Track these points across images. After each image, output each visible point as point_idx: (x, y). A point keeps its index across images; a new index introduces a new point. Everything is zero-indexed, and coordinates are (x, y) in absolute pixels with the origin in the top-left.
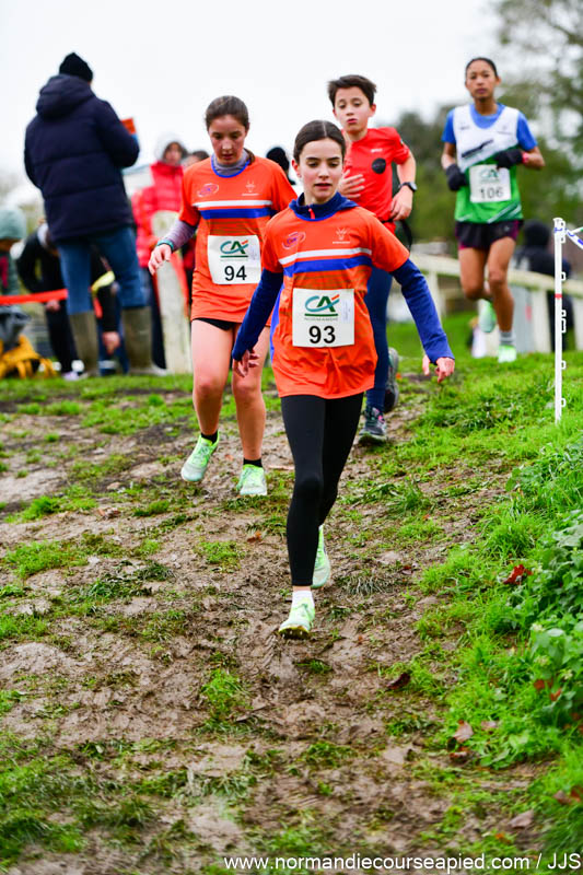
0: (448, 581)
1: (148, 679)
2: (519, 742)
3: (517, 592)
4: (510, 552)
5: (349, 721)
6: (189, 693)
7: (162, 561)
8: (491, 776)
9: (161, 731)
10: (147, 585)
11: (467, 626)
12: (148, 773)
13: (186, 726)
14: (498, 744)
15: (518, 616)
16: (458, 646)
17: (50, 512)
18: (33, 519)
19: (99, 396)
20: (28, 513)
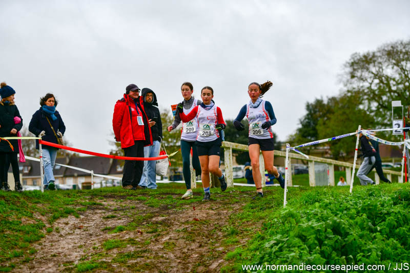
10: (143, 254)
17: (122, 231)
18: (116, 233)
19: (154, 195)
20: (115, 231)
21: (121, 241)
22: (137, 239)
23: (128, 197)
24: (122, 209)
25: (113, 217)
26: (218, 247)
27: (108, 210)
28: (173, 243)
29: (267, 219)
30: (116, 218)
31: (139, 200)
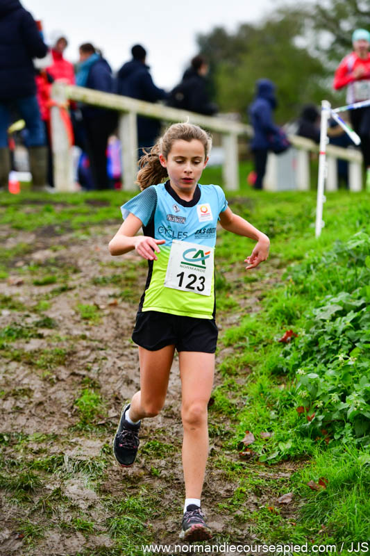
0: (242, 339)
1: (40, 394)
2: (285, 447)
3: (288, 347)
4: (283, 321)
5: (172, 428)
6: (67, 404)
7: (51, 316)
8: (265, 469)
9: (47, 428)
10: (41, 331)
11: (254, 369)
12: (37, 456)
13: (63, 426)
14: (271, 448)
15: (287, 364)
16: (247, 382)
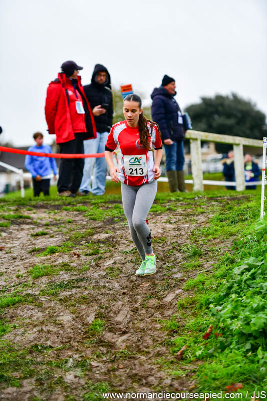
10: (79, 284)
17: (54, 253)
18: (46, 255)
19: (98, 204)
20: (45, 253)
21: (52, 266)
22: (72, 264)
23: (64, 207)
24: (56, 224)
25: (44, 234)
26: (175, 273)
27: (38, 225)
28: (118, 269)
29: (240, 236)
30: (48, 236)
31: (78, 211)
